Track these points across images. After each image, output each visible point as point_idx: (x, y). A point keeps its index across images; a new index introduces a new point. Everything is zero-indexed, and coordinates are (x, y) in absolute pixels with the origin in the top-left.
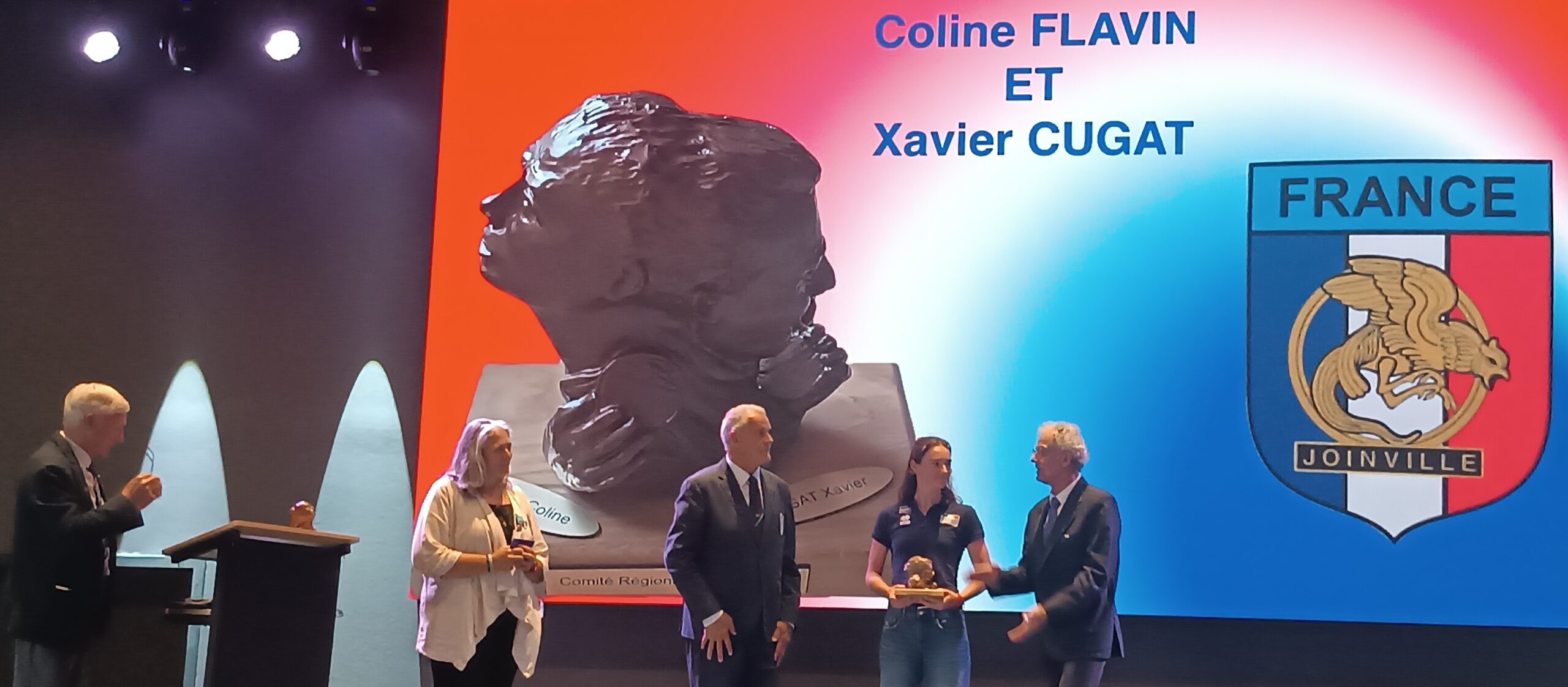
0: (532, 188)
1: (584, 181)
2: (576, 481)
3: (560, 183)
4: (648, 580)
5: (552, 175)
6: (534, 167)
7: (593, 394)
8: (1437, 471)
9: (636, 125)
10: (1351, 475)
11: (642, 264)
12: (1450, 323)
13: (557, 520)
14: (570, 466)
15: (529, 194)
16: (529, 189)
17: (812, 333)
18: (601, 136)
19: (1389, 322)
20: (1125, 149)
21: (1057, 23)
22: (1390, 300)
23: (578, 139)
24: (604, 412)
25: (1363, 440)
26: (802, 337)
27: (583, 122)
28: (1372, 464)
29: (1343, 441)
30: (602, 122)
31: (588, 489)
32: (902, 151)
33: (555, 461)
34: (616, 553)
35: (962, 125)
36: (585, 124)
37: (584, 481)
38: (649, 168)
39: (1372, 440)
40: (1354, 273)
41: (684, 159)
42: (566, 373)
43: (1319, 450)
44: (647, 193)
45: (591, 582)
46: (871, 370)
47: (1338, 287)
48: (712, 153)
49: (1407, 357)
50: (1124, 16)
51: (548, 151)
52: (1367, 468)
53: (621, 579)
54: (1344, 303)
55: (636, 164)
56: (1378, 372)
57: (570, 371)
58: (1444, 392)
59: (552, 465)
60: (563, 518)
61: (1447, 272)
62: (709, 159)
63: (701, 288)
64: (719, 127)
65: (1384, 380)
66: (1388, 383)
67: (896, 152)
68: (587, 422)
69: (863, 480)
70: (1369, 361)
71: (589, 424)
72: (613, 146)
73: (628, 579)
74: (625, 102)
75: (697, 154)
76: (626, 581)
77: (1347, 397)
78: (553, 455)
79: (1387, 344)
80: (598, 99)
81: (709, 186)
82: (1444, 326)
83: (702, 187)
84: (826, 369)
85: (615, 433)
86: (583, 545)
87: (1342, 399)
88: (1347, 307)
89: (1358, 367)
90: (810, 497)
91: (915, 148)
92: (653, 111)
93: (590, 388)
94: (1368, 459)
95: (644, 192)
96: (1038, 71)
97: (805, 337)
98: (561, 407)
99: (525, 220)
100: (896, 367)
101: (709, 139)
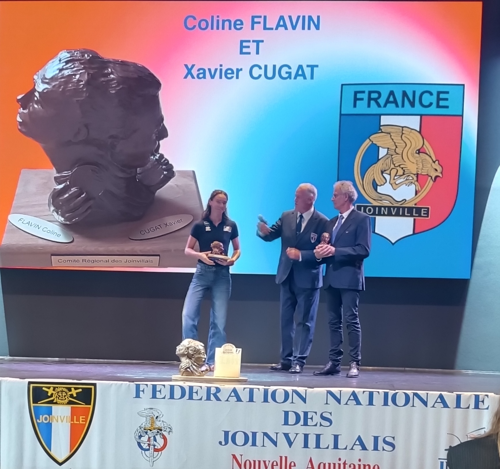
0: (38, 92)
1: (60, 89)
2: (63, 219)
3: (50, 90)
4: (94, 261)
5: (46, 86)
6: (39, 83)
7: (68, 183)
8: (412, 216)
9: (81, 64)
10: (378, 218)
11: (86, 126)
12: (420, 154)
13: (56, 235)
14: (60, 213)
15: (37, 94)
16: (37, 92)
17: (159, 157)
18: (67, 69)
19: (395, 154)
20: (290, 77)
21: (261, 20)
22: (396, 144)
23: (57, 70)
24: (73, 190)
25: (383, 203)
26: (154, 159)
27: (59, 62)
28: (386, 213)
29: (375, 203)
30: (67, 62)
31: (68, 223)
32: (195, 76)
33: (53, 210)
34: (81, 249)
35: (221, 66)
36: (60, 63)
37: (66, 219)
38: (88, 83)
39: (386, 203)
40: (382, 132)
41: (103, 79)
42: (56, 173)
43: (365, 207)
44: (87, 95)
45: (71, 261)
46: (184, 174)
47: (376, 139)
48: (114, 77)
49: (402, 168)
50: (290, 17)
51: (44, 75)
52: (384, 215)
53: (83, 260)
54: (378, 145)
55: (82, 81)
56: (390, 174)
57: (58, 172)
58: (416, 183)
59: (52, 213)
60: (58, 235)
61: (420, 132)
62: (113, 79)
63: (112, 137)
64: (117, 65)
65: (392, 178)
66: (394, 179)
67: (193, 77)
68: (65, 194)
69: (181, 220)
70: (387, 170)
71: (67, 195)
72: (72, 73)
73: (86, 260)
74: (77, 54)
75: (108, 77)
76: (85, 261)
77: (377, 185)
78: (52, 208)
79: (394, 163)
80: (65, 52)
81: (114, 92)
82: (417, 155)
83: (111, 92)
84: (165, 173)
85: (78, 199)
86: (66, 246)
87: (375, 186)
88: (379, 147)
89: (382, 172)
90: (159, 227)
91: (201, 76)
92: (89, 58)
93: (67, 179)
94: (384, 211)
95: (86, 94)
96: (253, 41)
97: (156, 159)
98: (55, 188)
99: (36, 106)
100: (194, 172)
101: (113, 70)
